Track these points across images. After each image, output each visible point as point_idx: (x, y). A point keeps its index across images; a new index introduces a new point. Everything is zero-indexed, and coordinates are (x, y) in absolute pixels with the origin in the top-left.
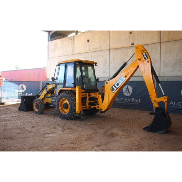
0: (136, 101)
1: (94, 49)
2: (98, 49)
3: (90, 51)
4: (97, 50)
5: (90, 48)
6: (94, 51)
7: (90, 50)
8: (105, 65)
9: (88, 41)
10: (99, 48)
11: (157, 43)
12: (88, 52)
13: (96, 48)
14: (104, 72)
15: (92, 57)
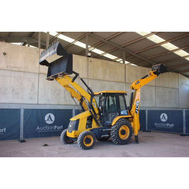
0: (58, 128)
1: (16, 67)
2: (22, 70)
3: (9, 69)
4: (20, 70)
5: (9, 65)
6: (16, 70)
7: (9, 67)
8: (31, 90)
9: (5, 54)
10: (24, 68)
11: (86, 78)
12: (5, 69)
13: (20, 68)
14: (31, 98)
15: (11, 77)
